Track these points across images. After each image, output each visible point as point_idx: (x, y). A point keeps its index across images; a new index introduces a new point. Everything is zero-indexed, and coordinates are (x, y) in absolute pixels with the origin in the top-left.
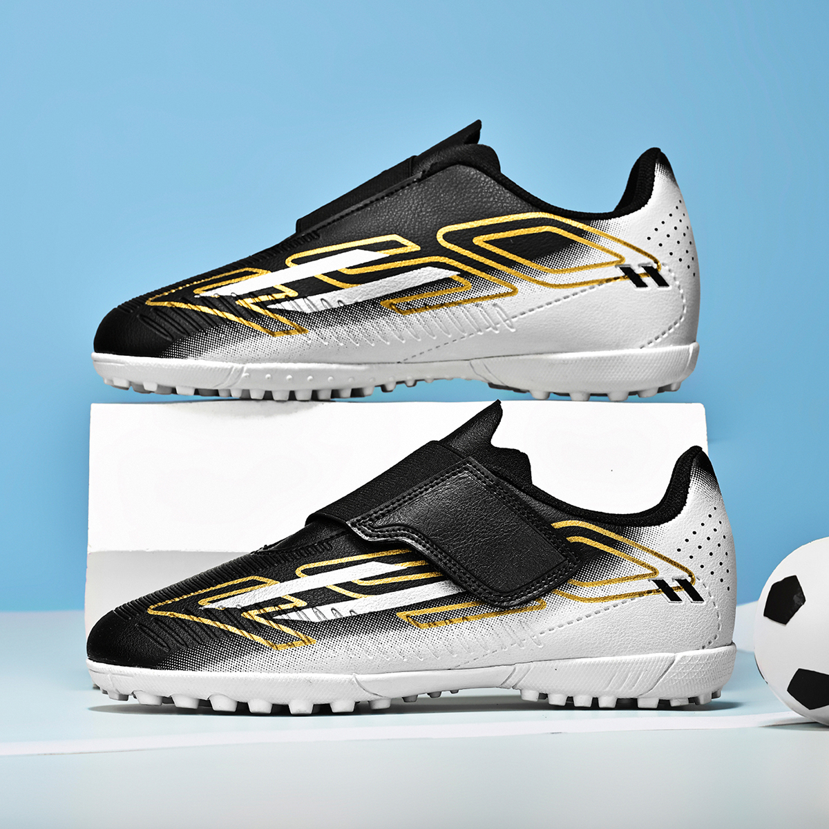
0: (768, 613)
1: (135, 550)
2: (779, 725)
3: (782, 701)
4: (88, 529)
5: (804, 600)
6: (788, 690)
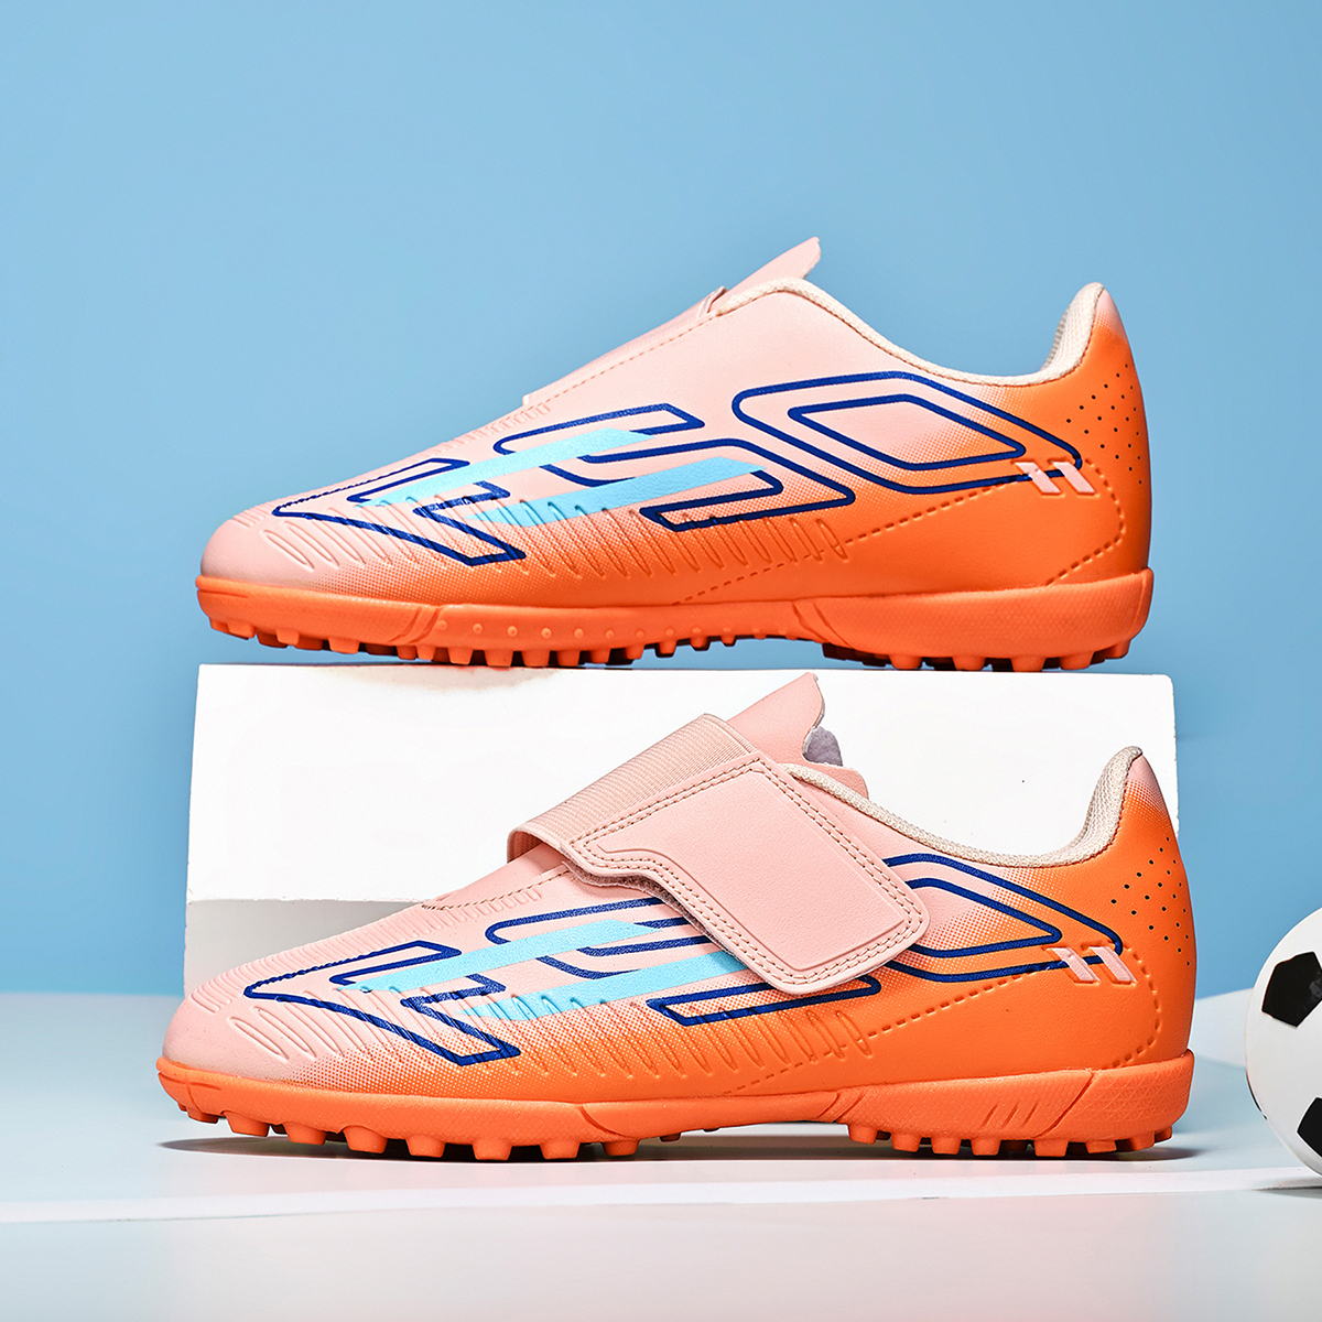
0: (1268, 1007)
2: (1283, 1189)
3: (1288, 1149)
4: (187, 863)
6: (1299, 1132)
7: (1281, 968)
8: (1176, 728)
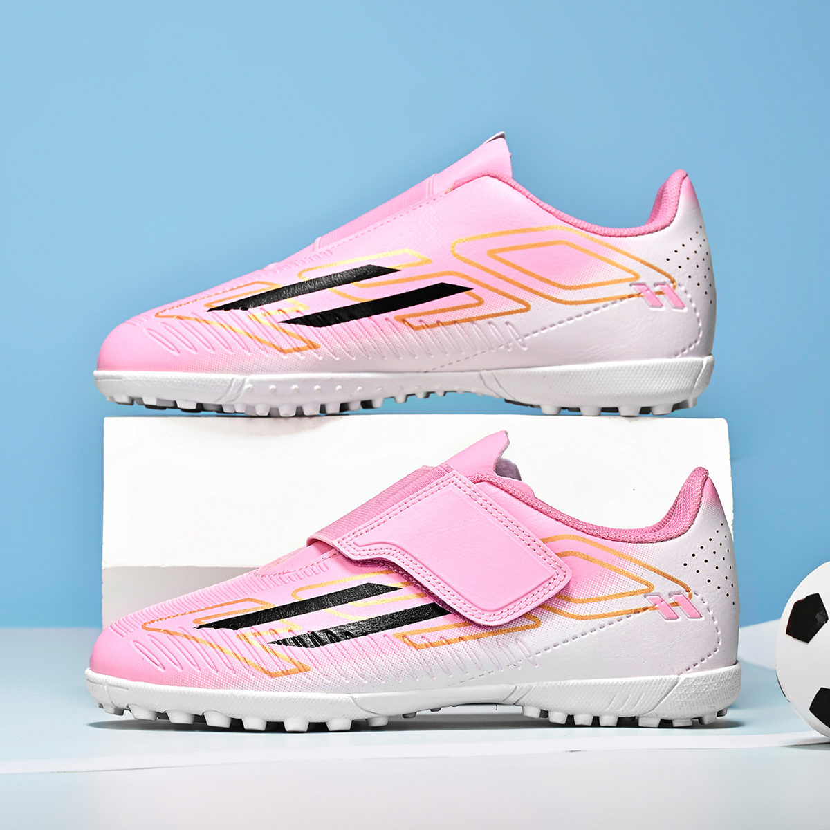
0: (790, 631)
1: (150, 565)
3: (804, 721)
4: (102, 544)
5: (827, 619)
6: (810, 709)
7: (798, 605)
8: (730, 453)
